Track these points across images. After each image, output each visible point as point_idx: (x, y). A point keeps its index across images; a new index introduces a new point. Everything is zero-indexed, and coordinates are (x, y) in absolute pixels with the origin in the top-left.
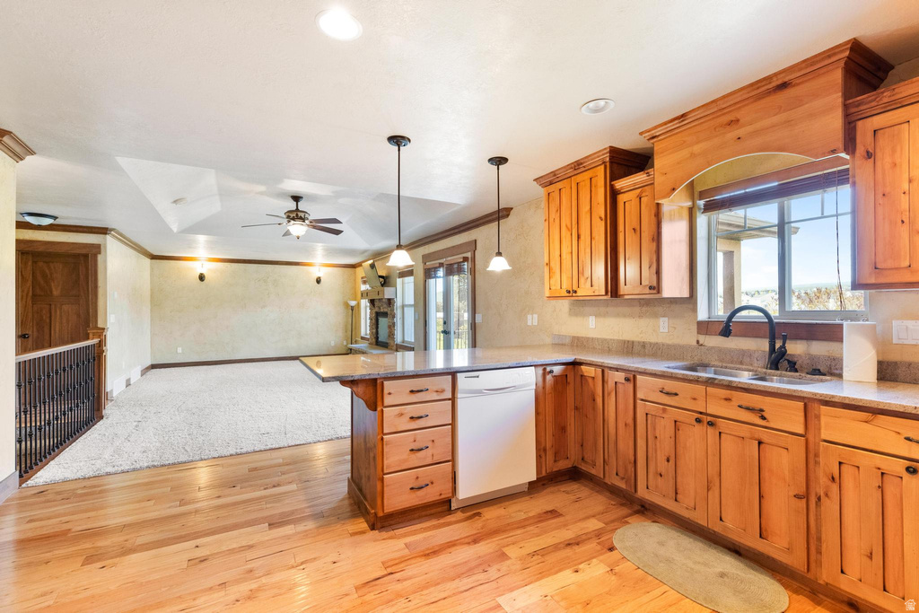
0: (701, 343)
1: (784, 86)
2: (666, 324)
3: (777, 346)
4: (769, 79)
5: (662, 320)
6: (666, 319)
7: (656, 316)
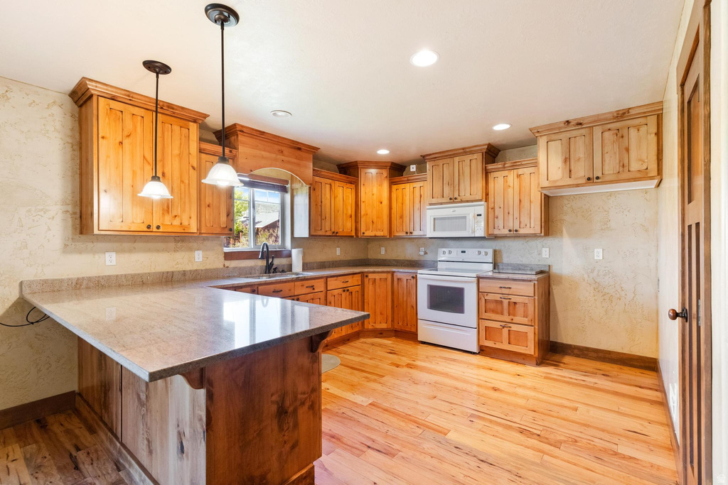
0: (226, 266)
1: (299, 149)
2: (201, 256)
3: (270, 262)
4: (298, 143)
5: (197, 252)
6: (200, 252)
7: (191, 250)
